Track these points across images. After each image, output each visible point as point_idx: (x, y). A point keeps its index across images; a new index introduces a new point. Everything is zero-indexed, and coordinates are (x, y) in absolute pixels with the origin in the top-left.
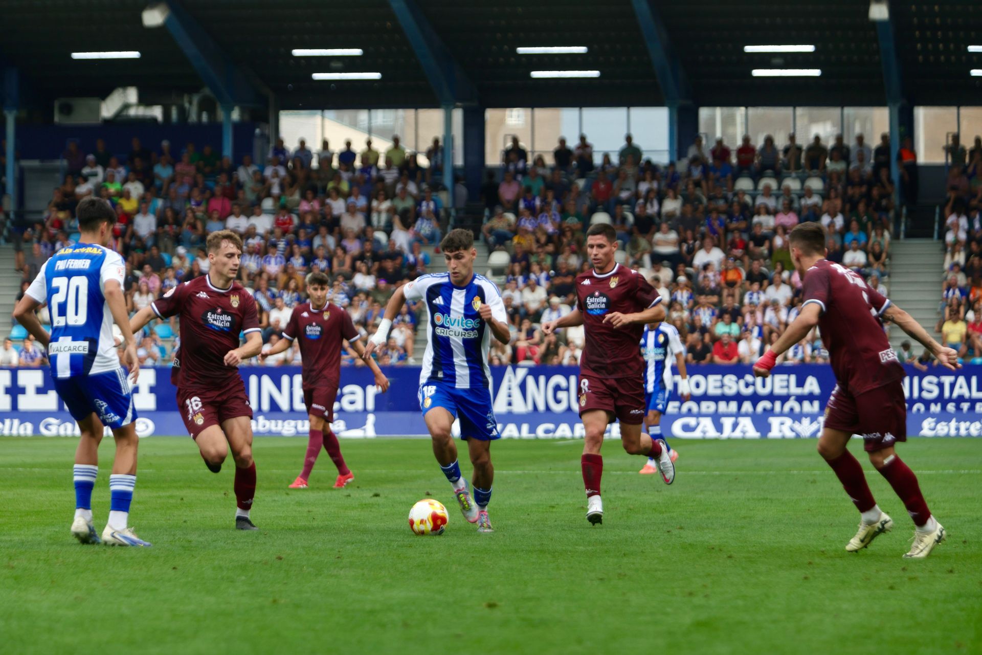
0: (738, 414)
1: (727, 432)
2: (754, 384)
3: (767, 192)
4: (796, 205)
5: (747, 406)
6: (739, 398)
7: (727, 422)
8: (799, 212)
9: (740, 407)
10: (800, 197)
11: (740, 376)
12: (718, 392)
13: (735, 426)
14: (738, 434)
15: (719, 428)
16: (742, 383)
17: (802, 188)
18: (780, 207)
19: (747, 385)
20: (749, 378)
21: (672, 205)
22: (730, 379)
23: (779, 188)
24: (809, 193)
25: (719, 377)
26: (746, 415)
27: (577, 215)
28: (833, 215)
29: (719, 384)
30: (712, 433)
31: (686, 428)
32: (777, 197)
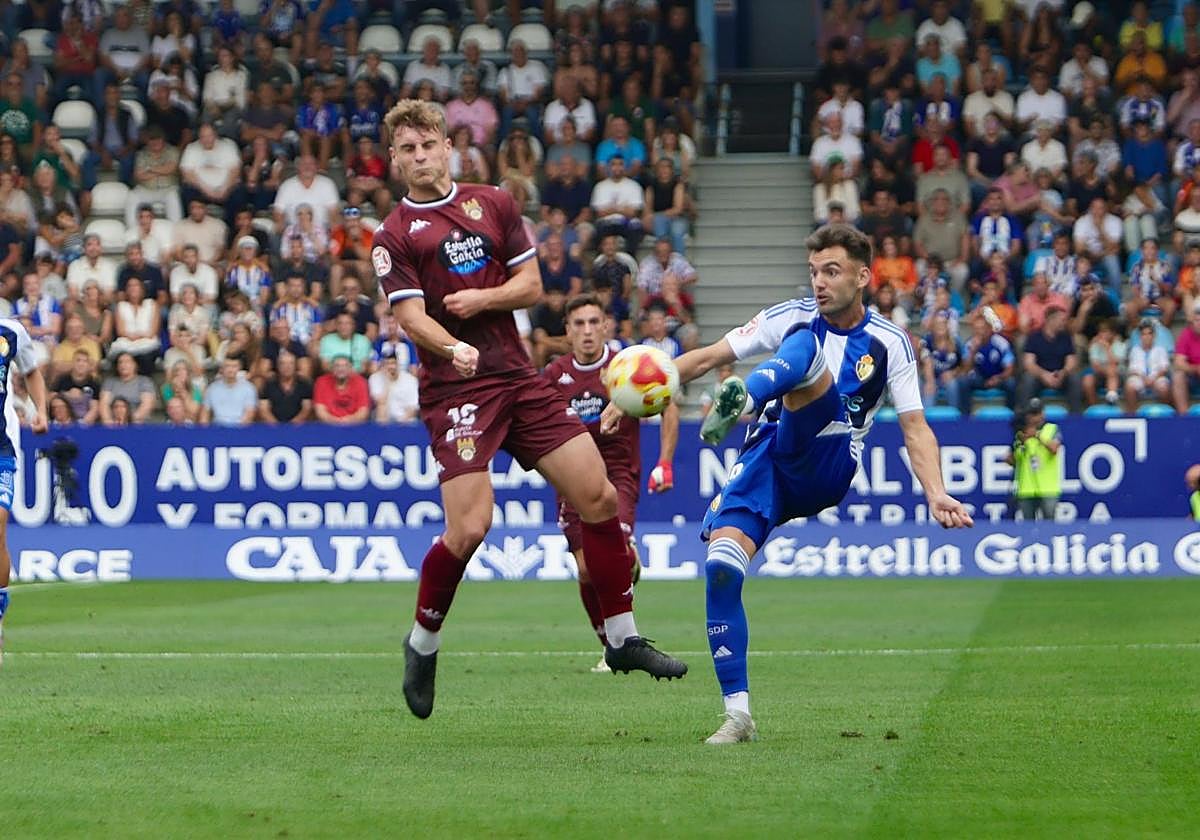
0: (370, 529)
1: (345, 569)
2: (401, 467)
3: (432, 55)
4: (490, 85)
5: (388, 513)
6: (371, 496)
7: (346, 547)
8: (498, 101)
9: (371, 515)
10: (501, 66)
11: (372, 450)
12: (326, 483)
13: (362, 554)
14: (368, 572)
15: (328, 559)
16: (375, 463)
17: (505, 49)
18: (457, 88)
19: (388, 467)
20: (391, 453)
21: (226, 86)
22: (350, 457)
23: (455, 49)
24: (519, 56)
25: (327, 452)
26: (387, 532)
27: (26, 107)
28: (572, 104)
29: (327, 467)
30: (313, 570)
31: (258, 559)
32: (452, 66)
